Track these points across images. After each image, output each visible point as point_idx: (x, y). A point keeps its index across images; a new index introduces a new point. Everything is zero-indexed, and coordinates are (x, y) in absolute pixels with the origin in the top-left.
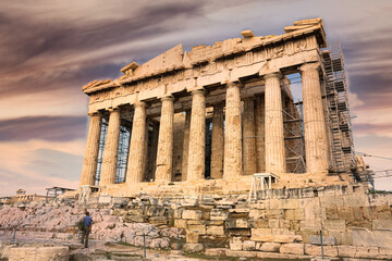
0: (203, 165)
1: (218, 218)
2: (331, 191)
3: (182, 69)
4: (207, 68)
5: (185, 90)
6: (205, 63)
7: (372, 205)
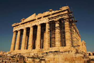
0: (40, 45)
1: (37, 60)
2: (66, 53)
3: (35, 20)
4: (41, 19)
5: (36, 25)
6: (41, 18)
7: (76, 56)
